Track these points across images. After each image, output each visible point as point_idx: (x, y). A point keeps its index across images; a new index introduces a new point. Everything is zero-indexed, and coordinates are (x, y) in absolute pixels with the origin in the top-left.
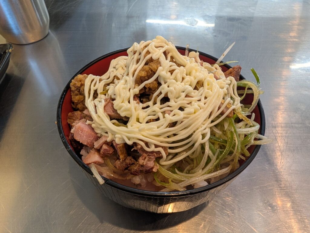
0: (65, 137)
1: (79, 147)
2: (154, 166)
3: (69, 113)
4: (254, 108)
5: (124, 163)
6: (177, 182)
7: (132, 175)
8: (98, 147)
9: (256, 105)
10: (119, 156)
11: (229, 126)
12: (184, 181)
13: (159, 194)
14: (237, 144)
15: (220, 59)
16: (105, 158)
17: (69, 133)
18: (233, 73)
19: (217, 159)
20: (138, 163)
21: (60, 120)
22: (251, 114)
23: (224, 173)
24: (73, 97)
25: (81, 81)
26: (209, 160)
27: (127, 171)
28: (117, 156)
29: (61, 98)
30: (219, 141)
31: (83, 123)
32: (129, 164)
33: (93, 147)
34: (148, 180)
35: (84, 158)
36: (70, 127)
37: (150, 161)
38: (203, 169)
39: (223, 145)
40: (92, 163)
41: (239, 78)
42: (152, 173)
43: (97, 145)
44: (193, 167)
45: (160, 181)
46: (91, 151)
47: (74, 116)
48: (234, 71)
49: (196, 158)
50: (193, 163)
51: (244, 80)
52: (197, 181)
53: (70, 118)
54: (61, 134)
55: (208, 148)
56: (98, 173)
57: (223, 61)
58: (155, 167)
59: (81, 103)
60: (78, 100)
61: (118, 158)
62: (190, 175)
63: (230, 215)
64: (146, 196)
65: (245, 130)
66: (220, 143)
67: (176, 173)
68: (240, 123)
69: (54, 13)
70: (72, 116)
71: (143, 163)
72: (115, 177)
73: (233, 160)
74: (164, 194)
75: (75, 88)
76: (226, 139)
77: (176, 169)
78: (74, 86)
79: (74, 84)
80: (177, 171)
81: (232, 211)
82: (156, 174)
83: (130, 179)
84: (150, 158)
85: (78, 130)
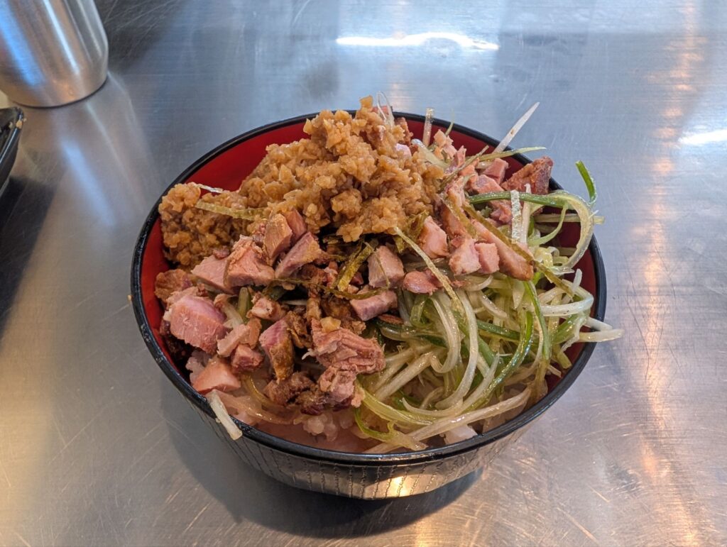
0: (151, 332)
1: (183, 353)
2: (354, 393)
3: (158, 274)
4: (581, 256)
5: (287, 389)
6: (407, 428)
7: (305, 415)
8: (226, 352)
9: (586, 248)
10: (273, 371)
11: (523, 299)
12: (422, 426)
13: (364, 457)
14: (541, 340)
15: (505, 142)
16: (244, 377)
17: (160, 322)
18: (533, 175)
19: (497, 374)
20: (316, 389)
21: (139, 291)
22: (573, 272)
23: (513, 406)
24: (165, 235)
25: (182, 199)
26: (478, 377)
27: (293, 405)
28: (270, 370)
29: (141, 240)
30: (500, 335)
31: (191, 299)
32: (296, 389)
33: (216, 353)
34: (342, 425)
35: (195, 376)
36: (162, 306)
37: (344, 382)
38: (465, 399)
39: (511, 343)
40: (214, 390)
41: (547, 185)
42: (349, 410)
43: (223, 348)
44: (444, 392)
45: (367, 428)
46: (210, 360)
47: (170, 281)
48: (537, 169)
49: (449, 373)
50: (443, 385)
51: (559, 191)
52: (452, 427)
53: (162, 284)
54: (142, 324)
55: (477, 350)
56: (226, 414)
57: (510, 146)
58: (356, 395)
59: (185, 250)
60: (178, 244)
61: (273, 378)
62: (436, 413)
63: (529, 498)
64: (336, 464)
65: (561, 310)
66: (504, 339)
67: (405, 409)
68: (549, 292)
69: (118, 30)
70: (165, 282)
71: (329, 387)
72: (265, 418)
73: (532, 377)
74: (377, 458)
75: (171, 214)
76: (518, 328)
77: (403, 399)
78: (168, 212)
79: (169, 207)
80: (406, 404)
81: (536, 489)
82: (359, 410)
83: (301, 424)
84: (344, 376)
85: (180, 316)
